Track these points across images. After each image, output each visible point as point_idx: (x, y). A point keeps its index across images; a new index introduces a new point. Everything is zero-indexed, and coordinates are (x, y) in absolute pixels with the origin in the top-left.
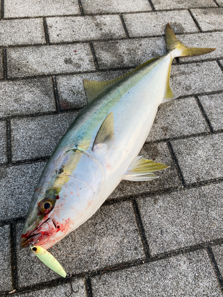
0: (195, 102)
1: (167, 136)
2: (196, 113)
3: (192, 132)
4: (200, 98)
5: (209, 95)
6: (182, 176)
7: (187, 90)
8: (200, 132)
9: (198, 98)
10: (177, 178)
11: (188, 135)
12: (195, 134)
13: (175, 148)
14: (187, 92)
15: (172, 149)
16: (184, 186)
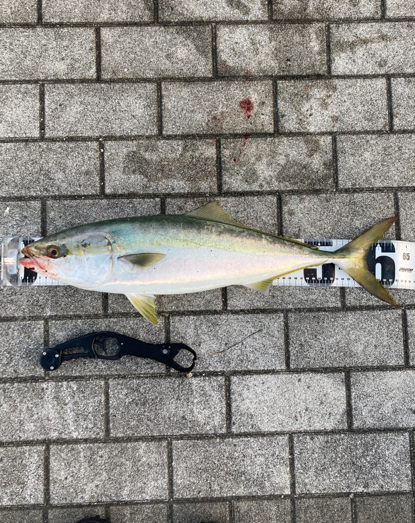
0: (385, 86)
1: (335, 128)
2: (380, 102)
3: (366, 128)
4: (394, 81)
5: (408, 77)
6: (337, 178)
7: (381, 66)
8: (375, 129)
9: (390, 81)
10: (331, 181)
11: (360, 131)
12: (369, 131)
13: (339, 145)
14: (378, 70)
15: (336, 146)
16: (337, 190)
